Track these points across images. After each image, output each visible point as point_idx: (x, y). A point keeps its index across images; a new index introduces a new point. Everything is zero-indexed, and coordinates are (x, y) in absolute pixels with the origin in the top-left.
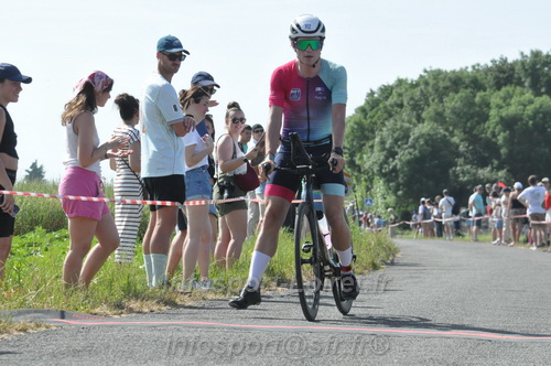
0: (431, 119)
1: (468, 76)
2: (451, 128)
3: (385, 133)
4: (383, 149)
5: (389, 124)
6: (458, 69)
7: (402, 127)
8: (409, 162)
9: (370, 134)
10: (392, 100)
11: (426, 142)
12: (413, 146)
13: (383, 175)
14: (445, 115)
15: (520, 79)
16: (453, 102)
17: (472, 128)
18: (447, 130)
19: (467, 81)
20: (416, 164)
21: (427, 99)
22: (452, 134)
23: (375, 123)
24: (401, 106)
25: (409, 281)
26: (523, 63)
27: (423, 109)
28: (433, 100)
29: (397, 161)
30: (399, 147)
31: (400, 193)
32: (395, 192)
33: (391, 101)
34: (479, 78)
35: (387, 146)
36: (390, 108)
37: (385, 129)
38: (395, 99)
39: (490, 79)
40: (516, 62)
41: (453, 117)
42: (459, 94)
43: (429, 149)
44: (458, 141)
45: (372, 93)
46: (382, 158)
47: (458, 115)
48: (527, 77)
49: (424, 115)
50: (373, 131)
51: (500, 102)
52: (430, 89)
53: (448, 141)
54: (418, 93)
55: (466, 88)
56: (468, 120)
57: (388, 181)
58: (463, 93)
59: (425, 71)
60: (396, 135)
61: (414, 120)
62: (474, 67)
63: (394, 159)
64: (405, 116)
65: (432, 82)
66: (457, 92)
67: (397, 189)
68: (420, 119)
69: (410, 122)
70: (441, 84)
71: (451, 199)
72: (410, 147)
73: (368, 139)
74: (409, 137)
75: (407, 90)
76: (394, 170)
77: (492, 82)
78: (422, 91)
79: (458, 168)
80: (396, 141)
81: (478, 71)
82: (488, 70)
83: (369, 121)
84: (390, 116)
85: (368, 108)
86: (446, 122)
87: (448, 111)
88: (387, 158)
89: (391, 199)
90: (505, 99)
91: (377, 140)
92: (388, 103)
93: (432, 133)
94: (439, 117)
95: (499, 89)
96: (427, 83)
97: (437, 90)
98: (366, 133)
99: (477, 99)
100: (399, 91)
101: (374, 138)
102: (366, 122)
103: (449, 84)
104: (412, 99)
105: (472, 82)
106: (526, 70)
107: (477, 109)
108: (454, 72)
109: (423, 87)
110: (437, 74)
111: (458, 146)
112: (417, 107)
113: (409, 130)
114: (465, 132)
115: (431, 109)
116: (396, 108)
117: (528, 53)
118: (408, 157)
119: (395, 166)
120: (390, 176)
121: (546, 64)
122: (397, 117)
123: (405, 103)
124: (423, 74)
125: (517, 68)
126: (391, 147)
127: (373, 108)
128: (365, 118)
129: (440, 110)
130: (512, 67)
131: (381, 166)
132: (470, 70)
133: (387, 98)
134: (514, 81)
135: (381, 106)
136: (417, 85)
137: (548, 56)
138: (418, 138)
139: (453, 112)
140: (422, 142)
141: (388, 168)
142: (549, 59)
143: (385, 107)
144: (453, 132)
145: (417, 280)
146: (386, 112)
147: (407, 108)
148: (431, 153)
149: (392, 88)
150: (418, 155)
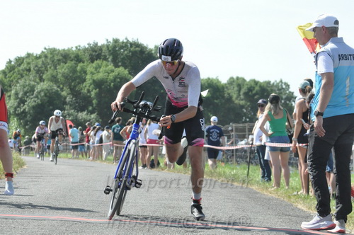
0: (49, 80)
1: (73, 53)
2: (61, 86)
3: (18, 88)
4: (17, 98)
5: (21, 82)
6: (66, 49)
7: (29, 84)
8: (33, 107)
9: (9, 89)
10: (24, 66)
11: (45, 95)
12: (37, 97)
13: (17, 115)
14: (58, 77)
15: (105, 56)
16: (63, 69)
17: (75, 86)
18: (59, 87)
19: (72, 56)
20: (39, 109)
21: (46, 67)
22: (62, 90)
23: (12, 81)
24: (29, 70)
25: (31, 183)
26: (108, 46)
27: (43, 73)
28: (50, 68)
29: (26, 106)
30: (27, 97)
31: (27, 127)
32: (24, 127)
33: (22, 67)
34: (80, 54)
35: (20, 96)
36: (21, 72)
37: (18, 85)
38: (25, 66)
39: (86, 57)
40: (103, 46)
41: (62, 78)
42: (67, 65)
43: (47, 99)
44: (66, 95)
45: (10, 62)
46: (16, 104)
47: (66, 78)
48: (110, 55)
49: (44, 77)
50: (10, 86)
51: (93, 70)
52: (48, 60)
53: (60, 94)
54: (41, 63)
55: (72, 60)
56: (73, 81)
57: (19, 119)
58: (69, 64)
59: (45, 49)
60: (25, 89)
61: (38, 80)
62: (76, 47)
63: (24, 105)
64: (31, 77)
65: (49, 56)
66: (66, 63)
67: (26, 125)
68: (41, 80)
69: (35, 81)
70: (56, 58)
72: (35, 98)
73: (7, 91)
74: (34, 91)
75: (33, 61)
76: (24, 112)
77: (88, 58)
78: (43, 62)
79: (66, 112)
80: (25, 93)
81: (79, 50)
82: (85, 50)
83: (8, 79)
84: (22, 76)
85: (7, 71)
86: (58, 82)
87: (60, 75)
88: (19, 104)
90: (96, 69)
91: (13, 92)
92: (20, 68)
93: (49, 88)
94: (54, 79)
95: (92, 62)
96: (46, 57)
97: (53, 61)
98: (6, 87)
99: (79, 68)
100: (28, 60)
101: (11, 91)
102: (6, 81)
103: (61, 58)
104: (36, 66)
105: (76, 57)
106: (110, 51)
107: (79, 74)
108: (64, 50)
109: (43, 59)
110: (53, 51)
111: (65, 98)
112: (40, 73)
113: (34, 86)
114: (71, 89)
115: (49, 73)
116: (25, 72)
118: (34, 104)
119: (25, 110)
120: (21, 116)
121: (122, 47)
122: (26, 78)
123: (32, 69)
125: (104, 49)
126: (22, 97)
127: (11, 71)
128: (5, 78)
129: (55, 74)
130: (101, 49)
131: (15, 109)
132: (74, 49)
133: (20, 65)
134: (102, 57)
135: (16, 70)
136: (40, 57)
137: (123, 42)
138: (40, 91)
139: (63, 76)
140: (42, 94)
141: (20, 110)
142: (124, 45)
143: (19, 71)
144: (63, 88)
145: (36, 183)
146: (19, 74)
147: (33, 72)
148: (48, 101)
149: (23, 59)
150: (40, 102)
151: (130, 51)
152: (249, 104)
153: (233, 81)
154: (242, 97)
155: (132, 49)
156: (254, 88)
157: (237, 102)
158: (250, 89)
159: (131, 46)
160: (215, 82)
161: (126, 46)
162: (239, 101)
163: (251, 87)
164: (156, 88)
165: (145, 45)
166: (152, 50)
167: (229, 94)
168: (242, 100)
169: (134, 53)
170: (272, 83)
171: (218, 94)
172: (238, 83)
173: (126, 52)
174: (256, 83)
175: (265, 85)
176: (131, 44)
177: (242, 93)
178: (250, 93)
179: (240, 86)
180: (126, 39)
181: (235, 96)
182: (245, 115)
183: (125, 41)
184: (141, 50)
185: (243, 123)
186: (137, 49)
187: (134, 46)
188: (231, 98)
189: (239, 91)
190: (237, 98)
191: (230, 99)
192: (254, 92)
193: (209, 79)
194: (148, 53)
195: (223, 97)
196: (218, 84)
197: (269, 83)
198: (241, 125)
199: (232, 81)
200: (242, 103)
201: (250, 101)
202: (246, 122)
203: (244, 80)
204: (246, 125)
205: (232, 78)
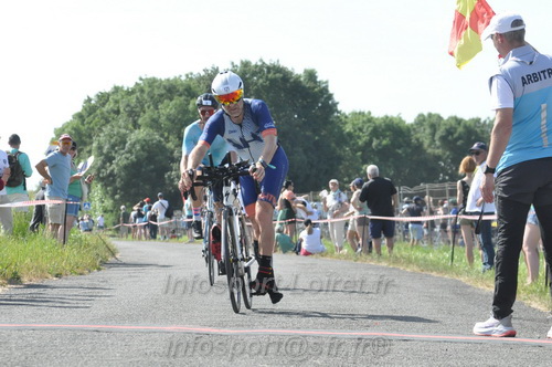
0: (147, 125)
1: (182, 85)
2: (166, 134)
3: (102, 139)
4: (101, 154)
5: (106, 129)
6: (172, 78)
7: (118, 133)
8: (126, 167)
9: (88, 140)
10: (110, 106)
11: (143, 147)
12: (130, 152)
13: (102, 179)
14: (160, 121)
16: (168, 109)
18: (162, 136)
19: (181, 89)
20: (134, 169)
21: (142, 106)
22: (167, 139)
23: (93, 129)
24: (118, 112)
25: (129, 280)
27: (139, 116)
28: (149, 107)
29: (114, 166)
30: (116, 152)
31: (117, 197)
32: (112, 196)
33: (108, 107)
34: (192, 86)
35: (105, 151)
36: (107, 114)
37: (102, 135)
38: (112, 105)
39: (202, 89)
41: (168, 123)
42: (174, 102)
43: (145, 154)
44: (173, 147)
45: (89, 100)
46: (100, 163)
47: (173, 122)
49: (140, 121)
50: (91, 138)
52: (145, 96)
53: (164, 147)
54: (134, 100)
55: (180, 95)
56: (182, 127)
57: (106, 185)
58: (177, 100)
59: (141, 79)
60: (113, 141)
61: (130, 126)
62: (187, 76)
63: (111, 164)
64: (121, 122)
65: (147, 89)
66: (171, 100)
67: (115, 193)
68: (136, 126)
69: (126, 128)
70: (156, 92)
71: (166, 203)
72: (127, 152)
73: (85, 144)
74: (125, 142)
75: (123, 98)
76: (112, 174)
77: (205, 90)
78: (137, 98)
79: (173, 173)
80: (113, 147)
81: (191, 79)
82: (200, 79)
83: (86, 126)
84: (107, 122)
85: (85, 114)
86: (161, 128)
87: (163, 118)
88: (104, 163)
89: (109, 203)
91: (94, 145)
92: (104, 109)
93: (148, 138)
94: (154, 124)
96: (142, 91)
97: (152, 98)
98: (84, 138)
99: (191, 107)
100: (115, 97)
101: (92, 143)
102: (83, 128)
103: (164, 92)
104: (128, 105)
105: (186, 90)
107: (191, 116)
108: (168, 80)
109: (138, 94)
110: (152, 82)
111: (172, 152)
112: (133, 114)
113: (125, 135)
115: (146, 116)
116: (112, 115)
118: (125, 162)
119: (113, 171)
120: (109, 182)
121: (254, 74)
122: (114, 123)
123: (122, 110)
124: (139, 82)
126: (108, 152)
127: (90, 114)
128: (83, 124)
129: (155, 116)
131: (99, 170)
132: (183, 78)
133: (103, 105)
135: (98, 112)
136: (133, 92)
137: (256, 66)
138: (135, 143)
139: (168, 119)
140: (138, 147)
141: (105, 173)
142: (257, 70)
143: (102, 113)
144: (168, 138)
145: (137, 279)
146: (103, 118)
147: (124, 115)
148: (147, 158)
149: (109, 95)
150: (135, 160)
151: (267, 79)
152: (448, 153)
153: (424, 120)
154: (438, 143)
155: (270, 76)
156: (455, 129)
157: (429, 151)
158: (450, 132)
159: (269, 72)
160: (396, 122)
161: (261, 71)
162: (433, 148)
163: (451, 128)
164: (307, 133)
165: (290, 69)
166: (300, 77)
167: (417, 140)
168: (438, 148)
169: (273, 81)
170: (482, 121)
171: (401, 139)
172: (431, 122)
173: (261, 81)
174: (459, 121)
175: (472, 125)
176: (269, 68)
177: (437, 137)
178: (450, 138)
179: (434, 127)
180: (261, 60)
181: (426, 143)
182: (444, 170)
183: (259, 64)
184: (284, 76)
185: (440, 182)
186: (278, 75)
187: (272, 72)
188: (420, 145)
189: (433, 134)
190: (429, 146)
191: (419, 147)
192: (456, 135)
193: (387, 117)
194: (294, 82)
195: (409, 144)
196: (401, 125)
197: (478, 120)
198: (437, 185)
199: (421, 120)
200: (439, 152)
201: (451, 149)
202: (444, 181)
203: (440, 118)
204: (446, 185)
205: (421, 115)
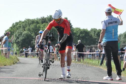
0: (27, 30)
2: (32, 32)
3: (16, 33)
4: (16, 37)
5: (18, 31)
6: (33, 19)
7: (20, 32)
8: (22, 40)
9: (13, 33)
10: (18, 25)
11: (26, 35)
12: (23, 36)
14: (30, 29)
15: (47, 21)
16: (32, 26)
17: (36, 32)
18: (31, 33)
20: (24, 40)
21: (26, 26)
22: (32, 34)
23: (14, 31)
25: (22, 67)
26: (48, 18)
27: (25, 28)
28: (28, 26)
29: (19, 40)
30: (20, 36)
31: (20, 47)
32: (19, 47)
33: (18, 26)
34: (38, 21)
35: (17, 36)
38: (19, 25)
39: (40, 22)
40: (46, 18)
41: (32, 30)
42: (34, 25)
43: (26, 37)
44: (33, 35)
45: (14, 24)
46: (16, 39)
48: (49, 21)
49: (25, 29)
50: (14, 33)
51: (43, 27)
52: (27, 23)
53: (31, 35)
54: (24, 24)
55: (35, 23)
57: (17, 44)
58: (34, 24)
59: (26, 19)
60: (19, 34)
61: (23, 30)
62: (37, 18)
63: (19, 39)
65: (27, 22)
66: (33, 24)
67: (19, 46)
68: (25, 30)
69: (22, 31)
70: (30, 22)
72: (22, 36)
73: (12, 34)
74: (22, 34)
75: (21, 23)
76: (19, 42)
77: (41, 22)
78: (25, 24)
79: (33, 41)
80: (19, 35)
81: (38, 19)
82: (40, 19)
83: (13, 30)
84: (18, 29)
85: (12, 27)
86: (30, 31)
87: (31, 28)
88: (17, 39)
89: (18, 48)
90: (44, 26)
91: (15, 35)
93: (27, 33)
94: (29, 30)
95: (42, 23)
96: (26, 22)
97: (29, 24)
99: (38, 26)
100: (20, 23)
101: (14, 34)
102: (12, 31)
103: (31, 22)
104: (23, 25)
105: (37, 22)
106: (49, 20)
107: (38, 28)
108: (32, 19)
109: (25, 23)
110: (29, 20)
111: (33, 37)
112: (24, 27)
113: (22, 32)
114: (35, 33)
115: (27, 28)
116: (19, 27)
117: (49, 16)
118: (22, 39)
119: (19, 41)
120: (17, 43)
123: (21, 26)
124: (25, 20)
125: (47, 19)
126: (18, 36)
127: (14, 27)
128: (12, 30)
129: (29, 28)
130: (45, 19)
131: (15, 41)
132: (36, 19)
133: (17, 25)
134: (46, 22)
135: (16, 27)
138: (24, 34)
141: (17, 41)
145: (24, 67)
147: (22, 28)
149: (18, 23)
150: (24, 38)
152: (98, 38)
157: (94, 37)
160: (86, 30)
163: (99, 32)
167: (91, 34)
171: (87, 34)
172: (94, 30)
177: (96, 34)
179: (95, 32)
181: (93, 35)
182: (97, 42)
188: (91, 36)
193: (84, 29)
195: (89, 35)
198: (95, 45)
200: (96, 37)
202: (97, 44)
203: (96, 29)
205: (92, 29)
